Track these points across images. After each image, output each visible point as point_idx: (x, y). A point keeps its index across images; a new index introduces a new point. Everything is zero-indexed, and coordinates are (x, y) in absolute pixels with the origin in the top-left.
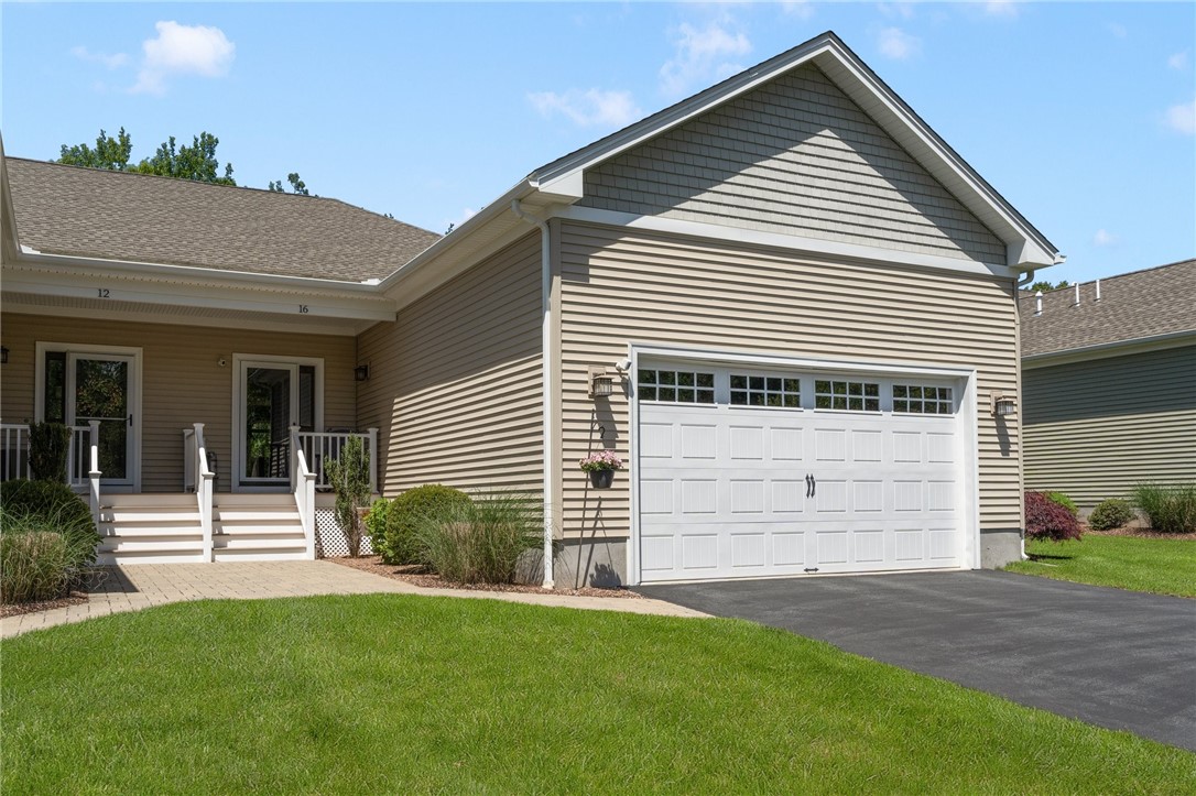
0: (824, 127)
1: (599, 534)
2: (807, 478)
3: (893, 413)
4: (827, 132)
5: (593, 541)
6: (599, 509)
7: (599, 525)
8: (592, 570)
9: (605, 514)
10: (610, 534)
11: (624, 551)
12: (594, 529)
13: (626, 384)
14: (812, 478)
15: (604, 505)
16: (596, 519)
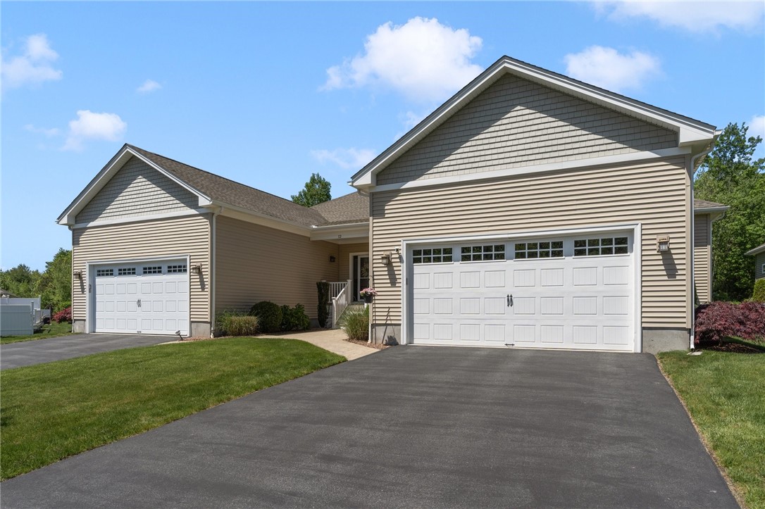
0: (516, 105)
1: (389, 322)
2: (508, 296)
3: (573, 257)
4: (519, 108)
5: (386, 325)
6: (389, 312)
7: (389, 318)
8: (386, 338)
9: (391, 314)
10: (393, 322)
11: (400, 330)
12: (387, 320)
13: (400, 258)
14: (511, 296)
15: (391, 310)
16: (387, 316)
